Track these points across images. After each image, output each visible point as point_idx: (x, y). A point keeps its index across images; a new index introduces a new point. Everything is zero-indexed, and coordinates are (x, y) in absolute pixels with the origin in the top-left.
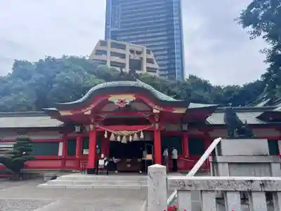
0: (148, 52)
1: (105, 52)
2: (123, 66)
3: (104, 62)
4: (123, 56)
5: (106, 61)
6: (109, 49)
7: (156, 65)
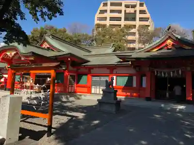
0: (141, 5)
1: (106, 11)
2: (119, 19)
3: (105, 19)
4: (120, 12)
5: (106, 18)
6: (109, 8)
7: (148, 15)
